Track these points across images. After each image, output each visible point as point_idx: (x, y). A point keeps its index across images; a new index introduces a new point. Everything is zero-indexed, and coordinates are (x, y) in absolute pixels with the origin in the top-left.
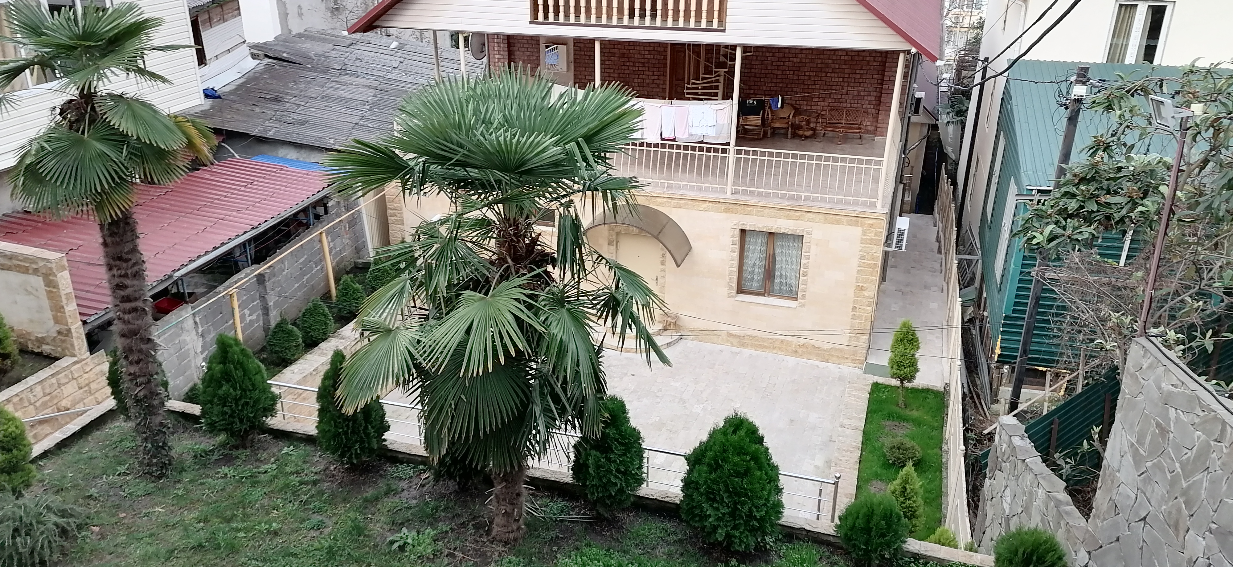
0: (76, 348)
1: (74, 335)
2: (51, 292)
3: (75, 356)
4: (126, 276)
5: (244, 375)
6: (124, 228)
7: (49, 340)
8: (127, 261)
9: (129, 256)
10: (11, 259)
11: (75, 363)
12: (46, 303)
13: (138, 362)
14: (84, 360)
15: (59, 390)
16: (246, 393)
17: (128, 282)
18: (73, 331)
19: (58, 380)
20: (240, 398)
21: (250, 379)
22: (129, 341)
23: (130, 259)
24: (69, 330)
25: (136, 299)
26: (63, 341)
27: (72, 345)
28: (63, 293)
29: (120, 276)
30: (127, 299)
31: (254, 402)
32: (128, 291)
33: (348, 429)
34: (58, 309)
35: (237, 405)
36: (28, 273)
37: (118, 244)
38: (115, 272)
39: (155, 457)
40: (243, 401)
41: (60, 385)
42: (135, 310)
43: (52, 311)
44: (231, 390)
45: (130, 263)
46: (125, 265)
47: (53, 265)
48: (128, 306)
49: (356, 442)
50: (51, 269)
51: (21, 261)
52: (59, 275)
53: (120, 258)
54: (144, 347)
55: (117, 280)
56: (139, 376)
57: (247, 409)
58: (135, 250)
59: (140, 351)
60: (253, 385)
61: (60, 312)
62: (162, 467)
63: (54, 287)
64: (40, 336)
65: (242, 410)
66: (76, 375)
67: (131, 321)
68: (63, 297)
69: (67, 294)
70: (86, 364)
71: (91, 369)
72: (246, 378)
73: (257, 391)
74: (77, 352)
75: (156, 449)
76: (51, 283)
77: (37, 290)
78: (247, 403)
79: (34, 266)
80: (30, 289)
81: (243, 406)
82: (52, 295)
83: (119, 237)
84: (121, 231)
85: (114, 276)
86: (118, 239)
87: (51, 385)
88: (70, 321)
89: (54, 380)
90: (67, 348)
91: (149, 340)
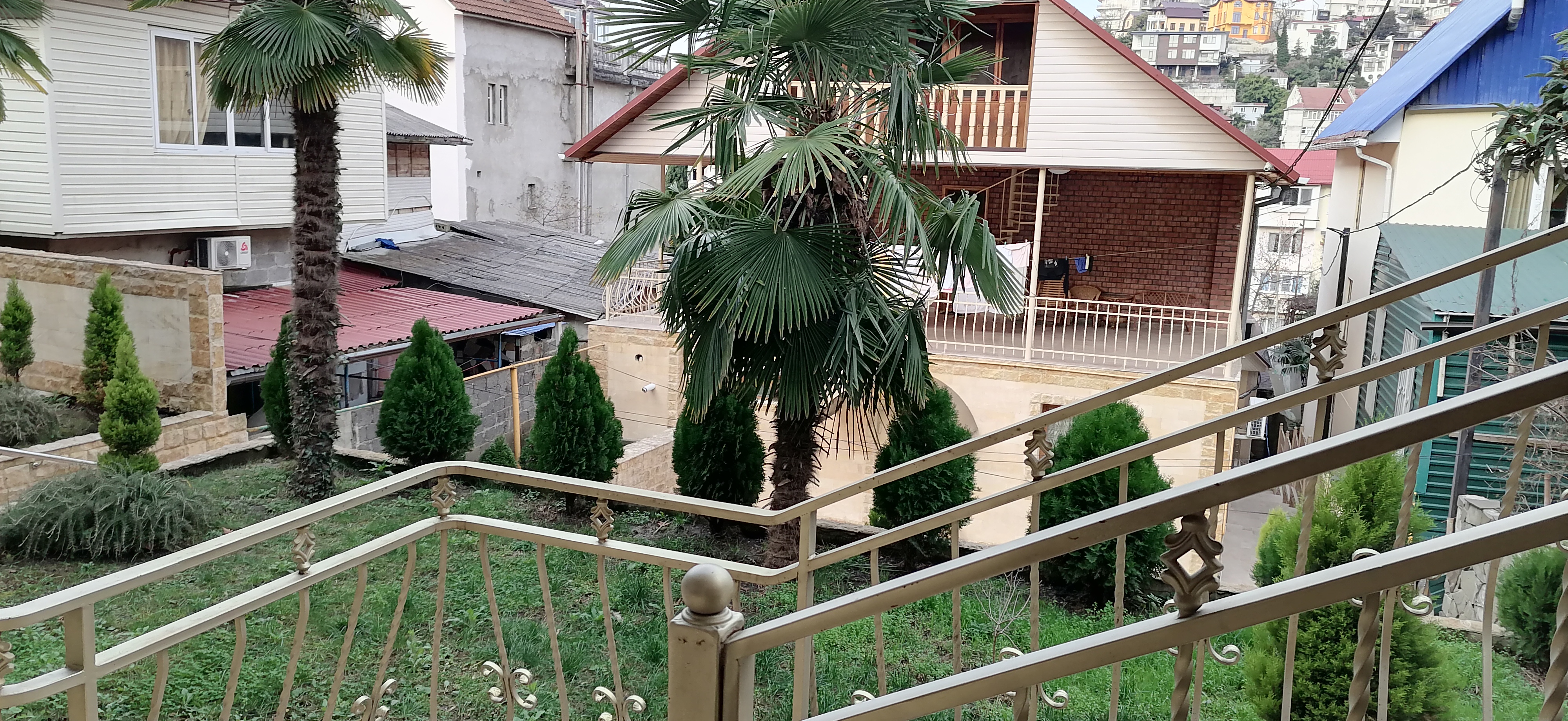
0: (215, 399)
1: (215, 380)
2: (196, 320)
3: (209, 409)
4: (318, 214)
5: (442, 375)
6: (325, 152)
7: (180, 390)
8: (323, 195)
9: (326, 190)
10: (153, 278)
11: (210, 418)
12: (187, 336)
13: (314, 332)
14: (221, 418)
15: (183, 447)
16: (441, 398)
17: (320, 223)
18: (214, 374)
19: (186, 433)
20: (433, 404)
21: (448, 384)
22: (307, 302)
23: (327, 195)
24: (209, 374)
25: (326, 248)
26: (199, 390)
27: (210, 394)
28: (211, 321)
29: (311, 214)
30: (313, 245)
31: (450, 412)
32: (318, 235)
33: (573, 435)
34: (201, 344)
35: (428, 412)
36: (171, 297)
37: (315, 171)
38: (306, 207)
39: (313, 472)
40: (436, 408)
41: (186, 441)
42: (322, 261)
43: (192, 348)
44: (425, 389)
45: (326, 199)
46: (318, 200)
47: (206, 283)
48: (314, 255)
49: (582, 455)
50: (202, 288)
51: (166, 280)
52: (210, 297)
53: (314, 191)
54: (326, 314)
55: (308, 218)
56: (313, 352)
57: (440, 422)
58: (333, 185)
59: (319, 318)
60: (451, 391)
61: (203, 348)
62: (320, 487)
63: (201, 314)
64: (170, 384)
65: (433, 421)
66: (208, 435)
67: (315, 275)
68: (211, 327)
69: (216, 324)
70: (222, 424)
71: (227, 434)
72: (444, 379)
73: (455, 401)
74: (214, 405)
75: (318, 460)
76: (198, 310)
77: (178, 320)
78: (441, 413)
79: (181, 286)
80: (169, 319)
81: (435, 414)
82: (197, 324)
83: (317, 163)
84: (321, 155)
85: (303, 212)
86: (317, 166)
87: (176, 437)
88: (213, 360)
89: (180, 431)
90: (201, 399)
91: (331, 308)
